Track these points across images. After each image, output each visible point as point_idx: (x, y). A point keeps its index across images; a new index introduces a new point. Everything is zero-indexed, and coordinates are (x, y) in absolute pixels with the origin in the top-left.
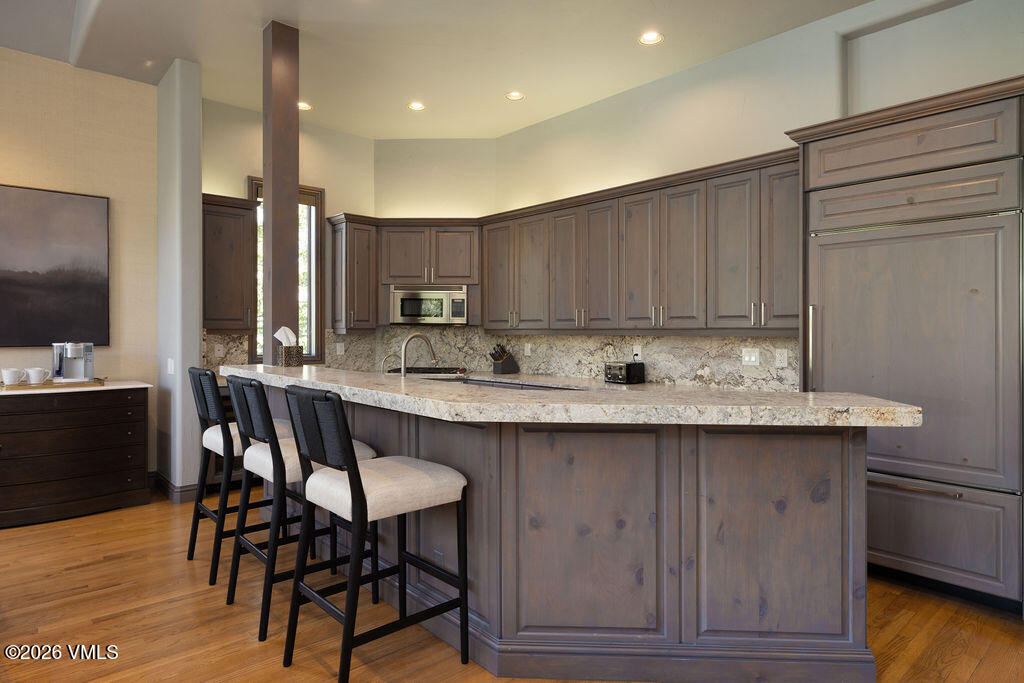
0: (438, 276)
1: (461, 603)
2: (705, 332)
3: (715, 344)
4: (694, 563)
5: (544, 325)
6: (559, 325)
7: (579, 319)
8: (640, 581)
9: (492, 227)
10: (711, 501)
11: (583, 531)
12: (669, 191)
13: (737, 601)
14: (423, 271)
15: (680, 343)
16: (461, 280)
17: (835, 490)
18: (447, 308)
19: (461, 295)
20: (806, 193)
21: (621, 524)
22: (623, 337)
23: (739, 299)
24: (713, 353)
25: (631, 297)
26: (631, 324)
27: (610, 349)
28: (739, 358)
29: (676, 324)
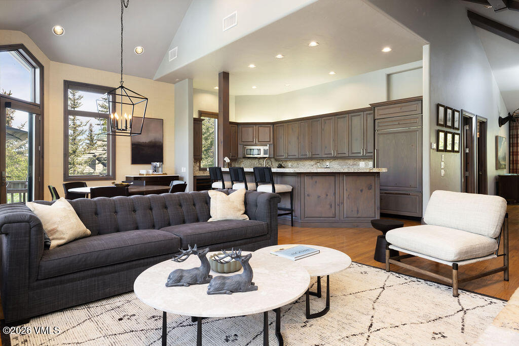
0: (258, 141)
1: (291, 213)
2: (348, 158)
3: (352, 161)
4: (343, 203)
5: (297, 157)
6: (301, 157)
7: (309, 154)
8: (331, 207)
9: (277, 125)
10: (346, 190)
11: (319, 197)
12: (337, 116)
13: (352, 211)
14: (253, 140)
15: (341, 161)
16: (266, 143)
17: (373, 187)
18: (262, 152)
19: (267, 148)
20: (374, 120)
21: (327, 195)
22: (323, 160)
23: (358, 148)
24: (351, 164)
25: (326, 147)
26: (326, 156)
27: (319, 164)
28: (359, 165)
29: (340, 155)
